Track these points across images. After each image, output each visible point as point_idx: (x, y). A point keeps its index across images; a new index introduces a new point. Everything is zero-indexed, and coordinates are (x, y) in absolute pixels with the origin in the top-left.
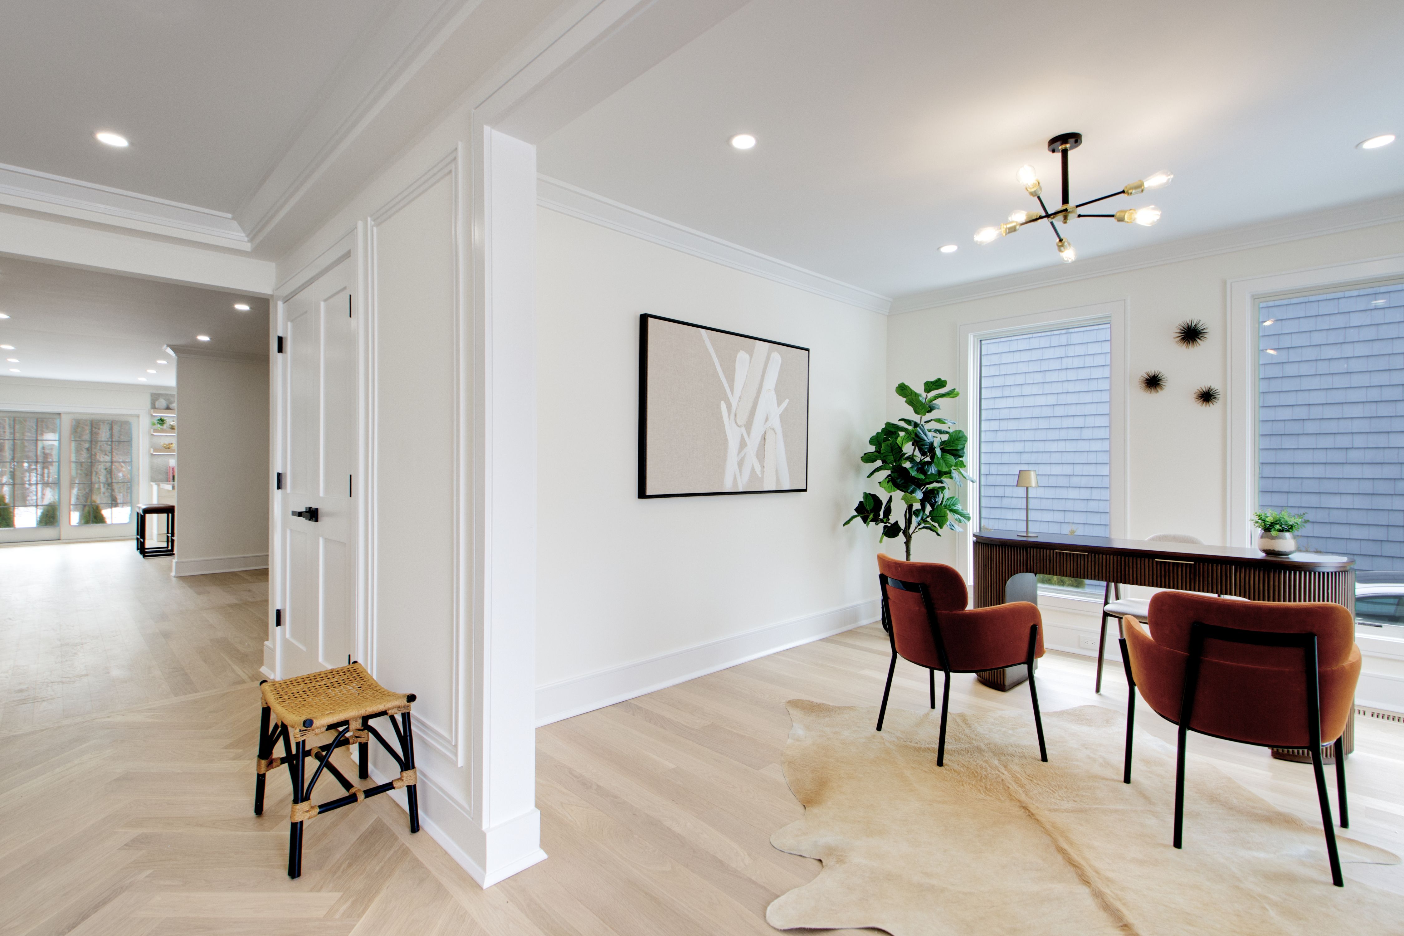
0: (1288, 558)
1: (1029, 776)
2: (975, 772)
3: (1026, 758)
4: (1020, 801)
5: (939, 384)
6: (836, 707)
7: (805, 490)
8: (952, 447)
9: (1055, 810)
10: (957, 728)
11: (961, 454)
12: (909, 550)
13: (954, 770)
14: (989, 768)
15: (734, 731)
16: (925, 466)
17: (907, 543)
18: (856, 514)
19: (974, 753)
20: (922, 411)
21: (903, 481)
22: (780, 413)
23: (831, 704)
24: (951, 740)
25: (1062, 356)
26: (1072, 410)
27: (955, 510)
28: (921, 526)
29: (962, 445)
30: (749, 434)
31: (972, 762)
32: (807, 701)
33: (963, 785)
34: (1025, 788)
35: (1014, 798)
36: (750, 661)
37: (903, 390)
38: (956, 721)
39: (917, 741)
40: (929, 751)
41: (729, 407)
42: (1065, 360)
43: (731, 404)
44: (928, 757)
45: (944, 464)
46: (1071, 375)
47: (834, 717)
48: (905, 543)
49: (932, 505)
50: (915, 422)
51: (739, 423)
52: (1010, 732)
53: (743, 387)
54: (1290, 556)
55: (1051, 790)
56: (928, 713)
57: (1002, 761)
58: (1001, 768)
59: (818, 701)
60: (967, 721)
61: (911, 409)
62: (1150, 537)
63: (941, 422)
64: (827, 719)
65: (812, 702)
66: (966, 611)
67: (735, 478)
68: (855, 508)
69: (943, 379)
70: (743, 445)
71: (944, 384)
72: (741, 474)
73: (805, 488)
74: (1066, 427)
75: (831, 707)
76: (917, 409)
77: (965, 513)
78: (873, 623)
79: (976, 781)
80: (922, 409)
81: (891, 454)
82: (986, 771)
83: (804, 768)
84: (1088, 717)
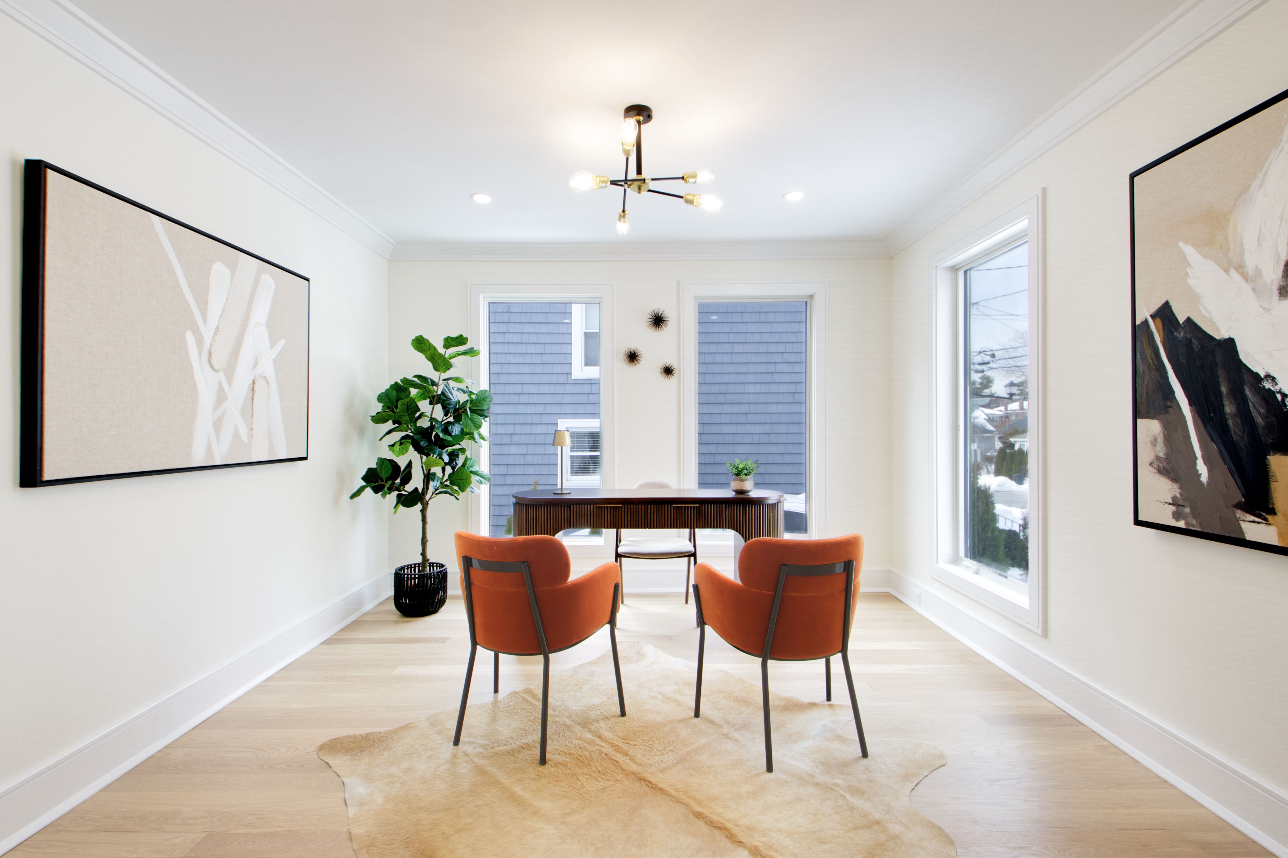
0: (749, 495)
1: (623, 739)
2: (579, 757)
3: (608, 718)
4: (634, 773)
5: (460, 340)
6: (390, 732)
7: (305, 459)
8: (479, 407)
9: (666, 769)
10: (532, 708)
11: (487, 415)
12: (426, 518)
13: (559, 763)
14: (587, 746)
15: (255, 831)
16: (449, 426)
17: (423, 511)
18: (364, 484)
19: (565, 733)
20: (443, 368)
21: (426, 444)
22: (273, 357)
23: (382, 730)
24: (536, 726)
25: (505, 332)
26: (513, 379)
27: (475, 471)
28: (438, 491)
29: (487, 405)
30: (230, 383)
31: (569, 745)
32: (346, 737)
33: (578, 779)
34: (629, 755)
35: (627, 772)
36: (232, 703)
37: (420, 344)
38: (528, 701)
39: (504, 742)
40: (524, 750)
41: (200, 340)
42: (507, 335)
43: (202, 337)
44: (526, 758)
45: (472, 425)
46: (512, 349)
47: (395, 748)
48: (421, 511)
49: (453, 468)
50: (432, 380)
51: (216, 367)
52: (578, 694)
53: (222, 315)
54: (750, 493)
55: (648, 747)
56: (495, 701)
57: (593, 732)
58: (597, 741)
59: (363, 731)
60: (537, 696)
61: (430, 365)
62: (637, 485)
63: (458, 381)
64: (386, 754)
65: (355, 737)
66: (568, 583)
67: (209, 446)
68: (362, 476)
69: (465, 336)
70: (221, 397)
71: (465, 341)
72: (218, 441)
73: (306, 456)
74: (508, 393)
75: (384, 735)
76: (437, 366)
77: (485, 474)
78: (377, 605)
79: (587, 768)
80: (443, 365)
81: (406, 414)
82: (587, 750)
83: (394, 846)
84: (624, 655)
